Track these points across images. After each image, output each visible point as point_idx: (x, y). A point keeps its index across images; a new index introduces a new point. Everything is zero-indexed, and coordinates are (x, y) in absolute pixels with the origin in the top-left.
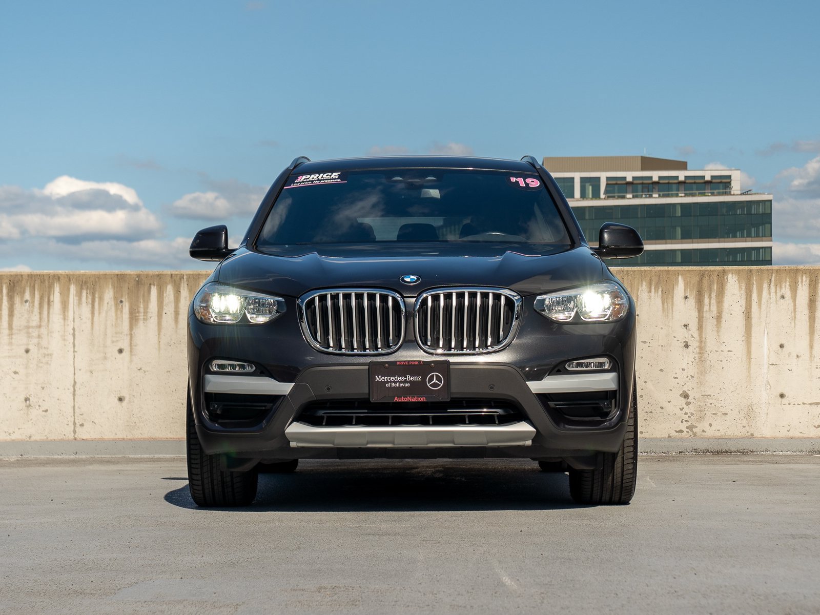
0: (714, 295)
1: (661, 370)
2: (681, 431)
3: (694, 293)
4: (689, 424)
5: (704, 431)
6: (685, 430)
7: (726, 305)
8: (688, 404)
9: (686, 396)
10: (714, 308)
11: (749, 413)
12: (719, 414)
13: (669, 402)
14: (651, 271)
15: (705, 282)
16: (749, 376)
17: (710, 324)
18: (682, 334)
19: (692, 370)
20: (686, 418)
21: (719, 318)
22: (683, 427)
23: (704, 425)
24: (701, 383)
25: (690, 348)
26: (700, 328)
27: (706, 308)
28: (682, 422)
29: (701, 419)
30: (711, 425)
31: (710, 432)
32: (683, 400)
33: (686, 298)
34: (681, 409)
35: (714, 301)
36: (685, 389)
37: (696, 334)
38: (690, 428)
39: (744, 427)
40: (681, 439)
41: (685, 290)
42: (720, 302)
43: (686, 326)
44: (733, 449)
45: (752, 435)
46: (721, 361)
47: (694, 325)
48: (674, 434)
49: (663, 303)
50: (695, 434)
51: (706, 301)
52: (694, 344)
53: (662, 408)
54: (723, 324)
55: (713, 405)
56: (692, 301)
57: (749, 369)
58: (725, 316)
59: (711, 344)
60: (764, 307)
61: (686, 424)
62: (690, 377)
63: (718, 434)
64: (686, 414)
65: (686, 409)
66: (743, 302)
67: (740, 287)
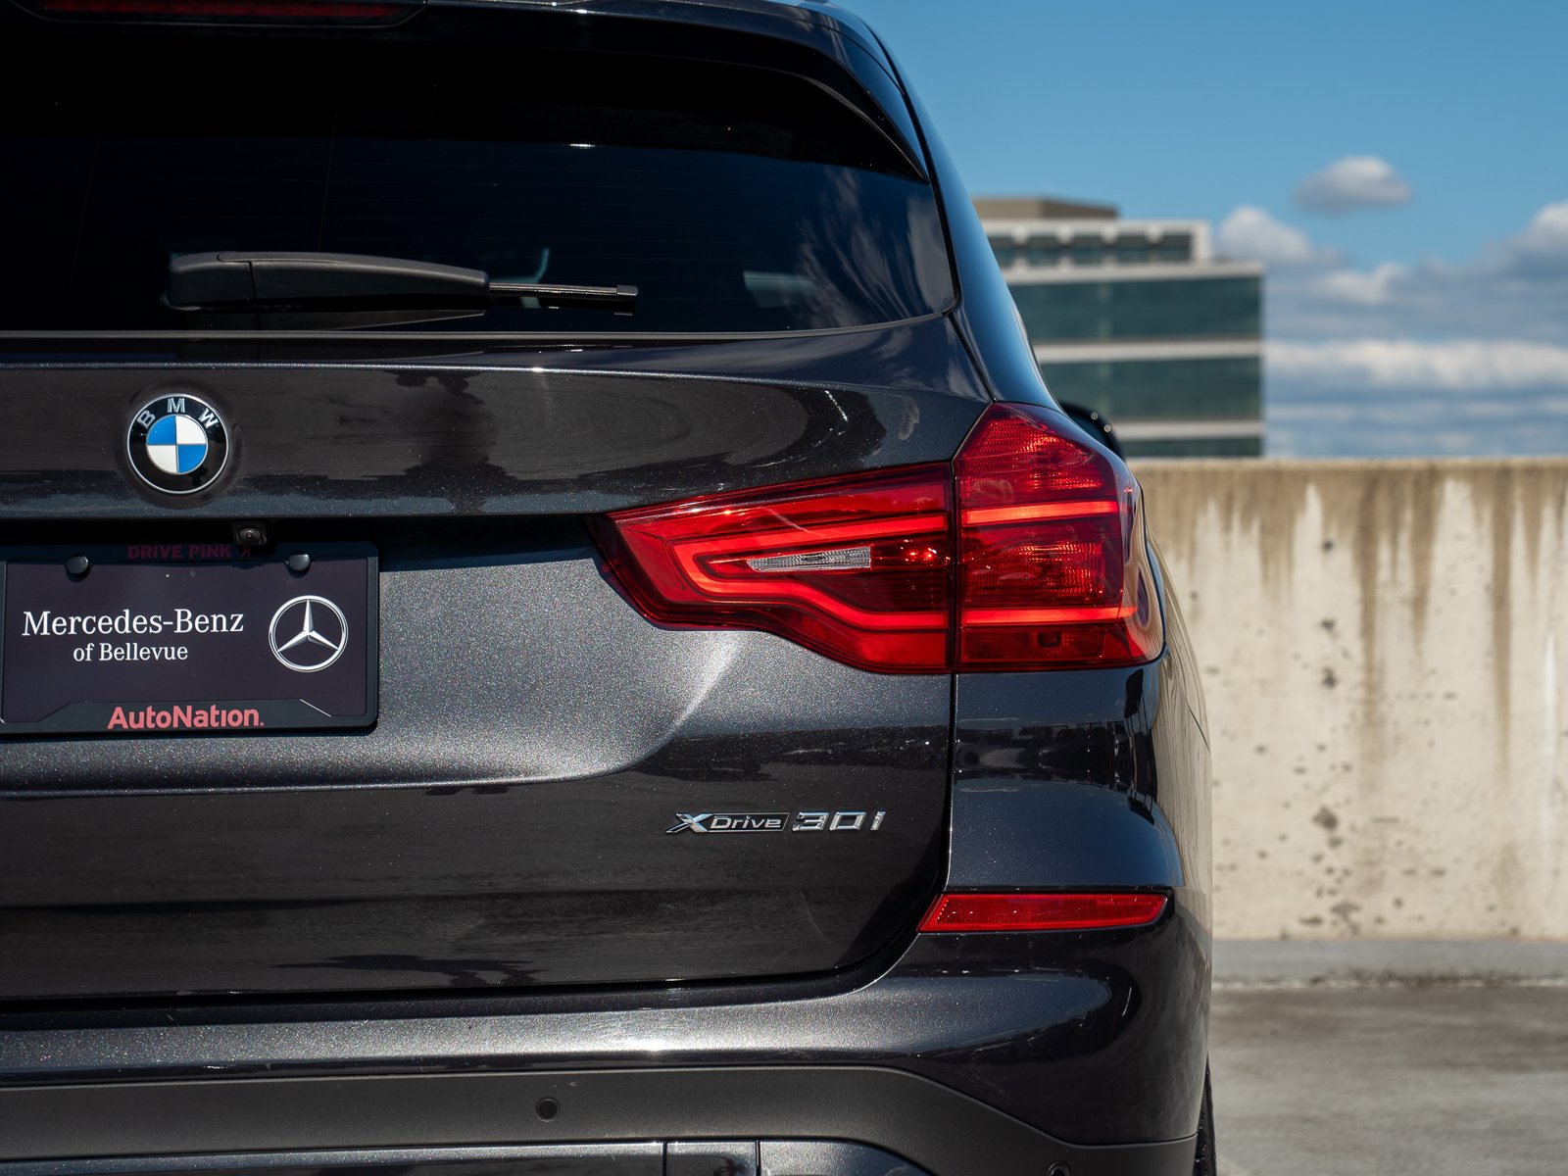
0: (1405, 538)
1: (1261, 750)
2: (1316, 921)
3: (1351, 533)
4: (1338, 900)
5: (1379, 920)
6: (1328, 917)
7: (1439, 566)
8: (1335, 843)
9: (1328, 821)
10: (1406, 575)
11: (1507, 868)
12: (1423, 872)
13: (1283, 838)
14: (1230, 473)
15: (1382, 504)
16: (1504, 767)
17: (1394, 620)
18: (1316, 648)
19: (1346, 749)
20: (1329, 882)
21: (1419, 603)
22: (1323, 907)
23: (1382, 903)
24: (1370, 786)
25: (1341, 689)
26: (1368, 629)
27: (1383, 574)
28: (1319, 894)
29: (1373, 885)
30: (1398, 903)
31: (1398, 924)
32: (1320, 835)
33: (1328, 546)
34: (1318, 858)
35: (1405, 555)
36: (1328, 801)
37: (1356, 648)
38: (1343, 910)
39: (1492, 908)
40: (1318, 944)
41: (1326, 526)
42: (1422, 561)
43: (1328, 625)
44: (1463, 971)
45: (1515, 931)
46: (1427, 723)
47: (1349, 622)
48: (1296, 929)
49: (1265, 560)
50: (1355, 929)
51: (1384, 554)
52: (1351, 676)
53: (1263, 855)
54: (1434, 621)
55: (1404, 848)
56: (1344, 558)
57: (1504, 745)
58: (1436, 597)
59: (1397, 678)
60: (1544, 572)
61: (1329, 902)
62: (1339, 770)
63: (1418, 929)
64: (1330, 871)
65: (1332, 858)
66: (1485, 557)
67: (1478, 518)
